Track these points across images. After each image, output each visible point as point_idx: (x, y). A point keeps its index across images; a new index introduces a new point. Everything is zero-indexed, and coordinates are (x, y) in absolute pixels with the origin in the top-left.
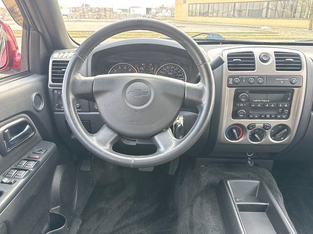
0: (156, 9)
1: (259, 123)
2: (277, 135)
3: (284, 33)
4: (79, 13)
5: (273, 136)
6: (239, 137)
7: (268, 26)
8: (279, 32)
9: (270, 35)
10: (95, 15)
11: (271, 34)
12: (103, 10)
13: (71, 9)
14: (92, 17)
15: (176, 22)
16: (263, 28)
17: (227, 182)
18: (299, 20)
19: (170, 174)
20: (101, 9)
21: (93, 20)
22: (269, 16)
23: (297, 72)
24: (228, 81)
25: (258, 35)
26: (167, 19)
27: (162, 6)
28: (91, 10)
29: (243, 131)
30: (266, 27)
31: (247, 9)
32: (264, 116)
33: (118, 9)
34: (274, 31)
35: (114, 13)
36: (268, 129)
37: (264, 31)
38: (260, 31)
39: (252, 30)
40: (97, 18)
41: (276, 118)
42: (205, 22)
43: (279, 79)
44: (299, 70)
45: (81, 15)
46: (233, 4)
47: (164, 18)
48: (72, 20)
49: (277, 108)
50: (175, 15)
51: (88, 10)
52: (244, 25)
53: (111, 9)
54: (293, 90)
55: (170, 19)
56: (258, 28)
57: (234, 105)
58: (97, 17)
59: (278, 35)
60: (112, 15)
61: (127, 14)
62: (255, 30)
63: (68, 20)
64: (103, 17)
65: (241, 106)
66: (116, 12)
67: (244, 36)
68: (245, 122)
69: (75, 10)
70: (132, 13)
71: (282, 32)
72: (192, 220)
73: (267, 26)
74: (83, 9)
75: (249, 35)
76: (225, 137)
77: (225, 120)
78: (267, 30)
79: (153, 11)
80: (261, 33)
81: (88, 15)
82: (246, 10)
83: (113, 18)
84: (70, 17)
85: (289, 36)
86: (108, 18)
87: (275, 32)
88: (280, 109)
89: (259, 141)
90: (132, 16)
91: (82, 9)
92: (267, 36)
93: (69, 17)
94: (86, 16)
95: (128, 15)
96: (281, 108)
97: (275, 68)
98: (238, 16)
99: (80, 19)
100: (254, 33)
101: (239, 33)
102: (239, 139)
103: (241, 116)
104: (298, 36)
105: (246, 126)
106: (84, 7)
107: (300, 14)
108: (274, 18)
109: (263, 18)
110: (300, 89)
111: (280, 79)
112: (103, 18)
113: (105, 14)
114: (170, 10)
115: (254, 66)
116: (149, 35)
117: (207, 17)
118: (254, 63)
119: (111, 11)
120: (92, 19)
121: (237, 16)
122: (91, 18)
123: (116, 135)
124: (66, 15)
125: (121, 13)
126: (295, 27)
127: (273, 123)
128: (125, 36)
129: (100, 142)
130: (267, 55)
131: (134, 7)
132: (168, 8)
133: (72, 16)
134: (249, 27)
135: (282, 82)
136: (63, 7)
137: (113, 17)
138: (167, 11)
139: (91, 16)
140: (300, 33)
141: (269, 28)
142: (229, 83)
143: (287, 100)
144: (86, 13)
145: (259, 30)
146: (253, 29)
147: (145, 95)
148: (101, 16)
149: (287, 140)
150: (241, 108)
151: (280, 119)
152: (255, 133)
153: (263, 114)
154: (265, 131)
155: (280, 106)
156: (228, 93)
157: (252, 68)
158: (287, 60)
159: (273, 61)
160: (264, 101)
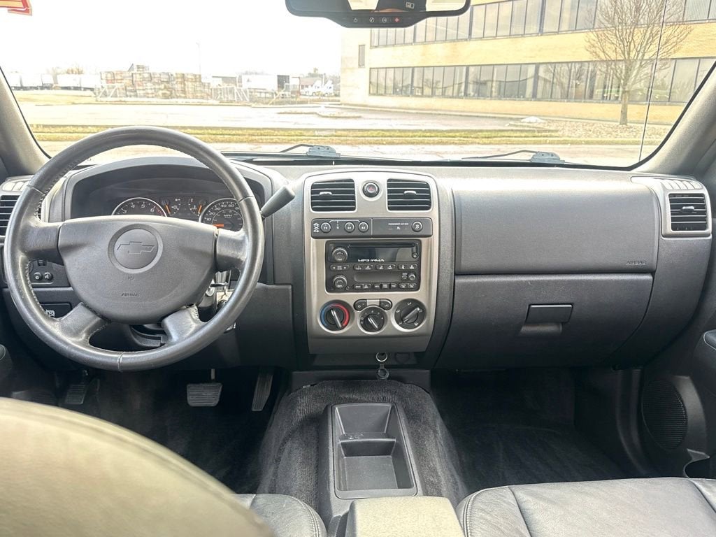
0: (299, 78)
1: (373, 298)
2: (406, 318)
3: (569, 130)
4: (123, 84)
5: (400, 319)
6: (344, 325)
7: (539, 116)
8: (559, 128)
9: (540, 134)
10: (160, 89)
11: (544, 134)
12: (177, 78)
13: (104, 77)
14: (152, 94)
15: (342, 106)
16: (527, 120)
18: (601, 104)
19: (254, 410)
20: (175, 75)
21: (154, 100)
22: (539, 95)
23: (423, 213)
24: (313, 228)
25: (515, 135)
26: (326, 101)
27: (315, 71)
28: (151, 78)
29: (349, 313)
30: (533, 119)
31: (495, 79)
32: (378, 286)
33: (213, 77)
34: (550, 126)
35: (204, 86)
36: (388, 309)
37: (528, 127)
38: (521, 126)
39: (504, 126)
40: (165, 96)
41: (399, 289)
42: (405, 109)
43: (394, 224)
44: (426, 209)
45: (126, 90)
46: (465, 69)
47: (318, 97)
48: (105, 99)
49: (398, 272)
50: (341, 93)
51: (144, 79)
52: (488, 113)
53: (198, 76)
54: (420, 241)
55: (332, 101)
56: (517, 119)
57: (328, 269)
58: (164, 94)
59: (556, 134)
60: (198, 89)
61: (233, 88)
62: (510, 125)
63: (97, 101)
64: (178, 95)
65: (338, 269)
66: (209, 84)
67: (485, 137)
68: (350, 298)
69: (113, 78)
70: (245, 85)
71: (567, 128)
73: (536, 116)
74: (132, 76)
75: (495, 134)
76: (319, 326)
77: (316, 295)
78: (535, 125)
79: (293, 82)
80: (522, 131)
81: (143, 90)
82: (492, 81)
83: (202, 98)
84: (101, 94)
85: (579, 137)
86: (190, 96)
87: (551, 128)
88: (405, 274)
89: (376, 330)
90: (246, 92)
91: (130, 77)
92: (534, 137)
93: (99, 93)
94: (138, 92)
95: (236, 91)
96: (404, 271)
97: (387, 206)
98: (476, 95)
99: (123, 99)
100: (508, 131)
101: (475, 131)
102: (343, 328)
103: (339, 286)
104: (598, 137)
105: (352, 303)
106: (135, 71)
107: (602, 90)
108: (551, 98)
109: (527, 100)
110: (430, 240)
111: (396, 224)
112: (178, 97)
113: (185, 89)
114: (331, 82)
115: (353, 204)
116: (281, 135)
117: (409, 96)
118: (354, 198)
119: (198, 80)
120: (153, 97)
121: (474, 96)
122: (150, 95)
123: (98, 319)
124: (92, 89)
125: (219, 85)
126: (593, 117)
127: (396, 297)
128: (226, 136)
129: (67, 330)
130: (373, 185)
131: (251, 73)
132: (328, 77)
133: (105, 92)
134: (499, 118)
135: (398, 228)
136: (84, 71)
137: (203, 94)
138: (326, 83)
139: (150, 91)
140: (603, 131)
141: (540, 121)
142: (314, 231)
143: (413, 257)
144: (139, 85)
145: (519, 124)
146: (506, 122)
147: (146, 249)
148: (173, 91)
149: (423, 326)
150: (339, 273)
151: (406, 291)
152: (368, 316)
153: (376, 283)
154: (385, 313)
155: (403, 268)
156: (315, 248)
157: (351, 206)
158: (406, 192)
159: (384, 194)
160: (375, 260)
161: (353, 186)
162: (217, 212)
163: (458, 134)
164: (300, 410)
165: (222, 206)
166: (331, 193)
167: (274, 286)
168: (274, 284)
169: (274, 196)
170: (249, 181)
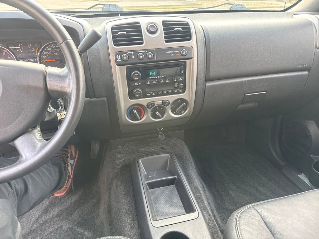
1: (158, 100)
2: (177, 109)
5: (173, 111)
6: (141, 117)
8: (202, 3)
11: (196, 6)
17: (139, 161)
19: (92, 157)
23: (187, 43)
24: (116, 59)
25: (185, 7)
29: (143, 109)
32: (161, 93)
34: (198, 3)
36: (167, 106)
37: (190, 3)
38: (187, 3)
39: (179, 3)
41: (173, 93)
43: (169, 52)
44: (189, 40)
49: (172, 83)
54: (185, 62)
57: (129, 85)
59: (201, 6)
62: (182, 3)
65: (136, 85)
67: (173, 8)
68: (144, 101)
71: (205, 4)
72: (110, 204)
75: (177, 7)
76: (126, 119)
78: (192, 2)
80: (187, 5)
88: (176, 84)
89: (160, 118)
96: (176, 82)
97: (164, 40)
100: (182, 5)
101: (169, 6)
102: (141, 119)
103: (137, 95)
105: (145, 105)
110: (192, 61)
111: (171, 52)
115: (142, 39)
118: (141, 35)
127: (171, 98)
130: (153, 25)
135: (172, 54)
142: (118, 61)
143: (181, 73)
149: (187, 112)
150: (136, 87)
151: (177, 94)
152: (155, 111)
153: (160, 91)
154: (165, 108)
155: (175, 80)
156: (119, 72)
157: (140, 41)
158: (175, 29)
159: (161, 31)
160: (158, 77)
161: (140, 27)
162: (49, 51)
163: (161, 7)
164: (118, 161)
165: (52, 47)
166: (125, 33)
167: (95, 99)
168: (95, 98)
169: (85, 37)
170: (66, 27)
